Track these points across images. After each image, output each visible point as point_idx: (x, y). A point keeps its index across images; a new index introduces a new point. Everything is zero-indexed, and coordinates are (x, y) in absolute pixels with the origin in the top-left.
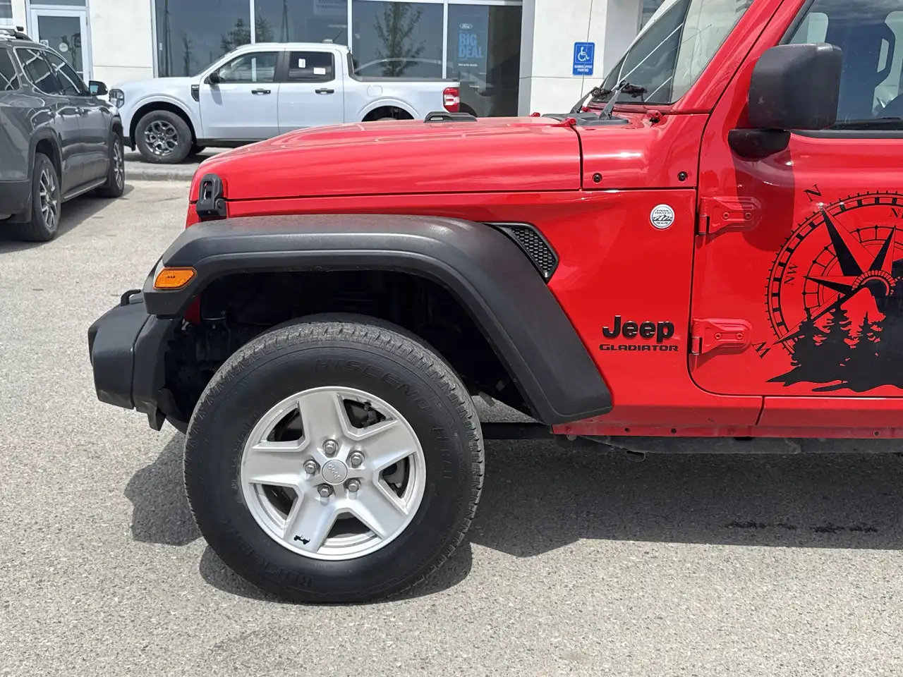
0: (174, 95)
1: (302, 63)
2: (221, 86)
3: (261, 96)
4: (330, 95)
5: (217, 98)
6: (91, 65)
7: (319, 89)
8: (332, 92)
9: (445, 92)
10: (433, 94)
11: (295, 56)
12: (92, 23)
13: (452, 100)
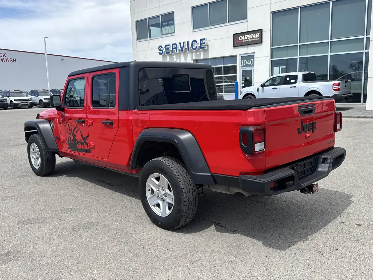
0: (252, 91)
1: (288, 79)
2: (265, 88)
3: (275, 90)
4: (295, 88)
5: (263, 91)
6: (254, 83)
7: (291, 86)
8: (295, 87)
9: (334, 85)
10: (329, 85)
11: (286, 77)
12: (255, 71)
13: (336, 87)
